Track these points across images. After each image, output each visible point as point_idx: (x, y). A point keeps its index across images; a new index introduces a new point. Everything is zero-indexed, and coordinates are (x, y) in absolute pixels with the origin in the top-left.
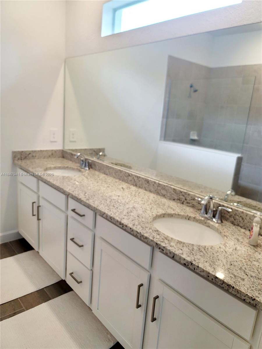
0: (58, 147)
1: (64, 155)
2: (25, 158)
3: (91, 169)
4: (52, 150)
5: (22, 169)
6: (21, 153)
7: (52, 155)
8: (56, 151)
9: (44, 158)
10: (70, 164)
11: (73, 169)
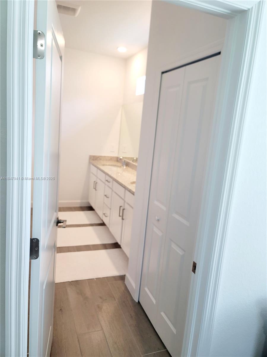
0: (115, 155)
1: (118, 160)
2: (96, 159)
3: (127, 167)
4: (111, 157)
5: (93, 165)
6: (94, 156)
7: (111, 159)
8: (113, 157)
9: (106, 160)
10: (119, 164)
11: (118, 166)
